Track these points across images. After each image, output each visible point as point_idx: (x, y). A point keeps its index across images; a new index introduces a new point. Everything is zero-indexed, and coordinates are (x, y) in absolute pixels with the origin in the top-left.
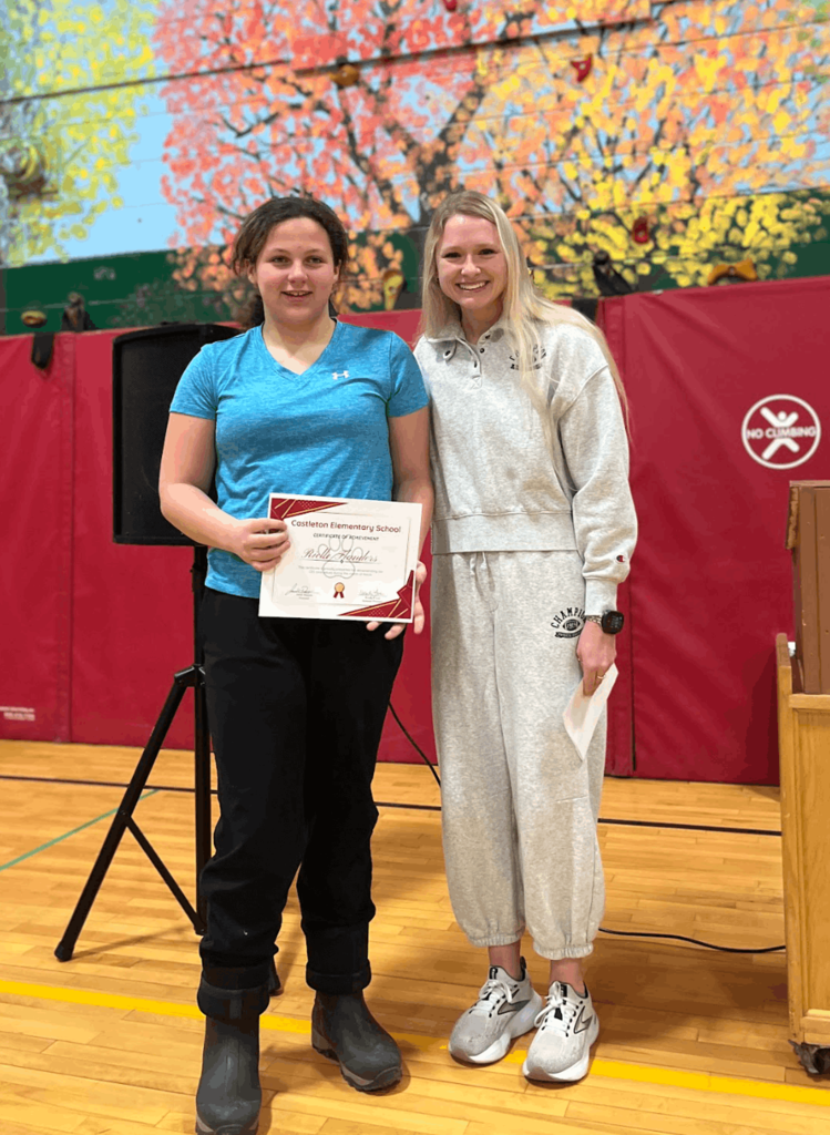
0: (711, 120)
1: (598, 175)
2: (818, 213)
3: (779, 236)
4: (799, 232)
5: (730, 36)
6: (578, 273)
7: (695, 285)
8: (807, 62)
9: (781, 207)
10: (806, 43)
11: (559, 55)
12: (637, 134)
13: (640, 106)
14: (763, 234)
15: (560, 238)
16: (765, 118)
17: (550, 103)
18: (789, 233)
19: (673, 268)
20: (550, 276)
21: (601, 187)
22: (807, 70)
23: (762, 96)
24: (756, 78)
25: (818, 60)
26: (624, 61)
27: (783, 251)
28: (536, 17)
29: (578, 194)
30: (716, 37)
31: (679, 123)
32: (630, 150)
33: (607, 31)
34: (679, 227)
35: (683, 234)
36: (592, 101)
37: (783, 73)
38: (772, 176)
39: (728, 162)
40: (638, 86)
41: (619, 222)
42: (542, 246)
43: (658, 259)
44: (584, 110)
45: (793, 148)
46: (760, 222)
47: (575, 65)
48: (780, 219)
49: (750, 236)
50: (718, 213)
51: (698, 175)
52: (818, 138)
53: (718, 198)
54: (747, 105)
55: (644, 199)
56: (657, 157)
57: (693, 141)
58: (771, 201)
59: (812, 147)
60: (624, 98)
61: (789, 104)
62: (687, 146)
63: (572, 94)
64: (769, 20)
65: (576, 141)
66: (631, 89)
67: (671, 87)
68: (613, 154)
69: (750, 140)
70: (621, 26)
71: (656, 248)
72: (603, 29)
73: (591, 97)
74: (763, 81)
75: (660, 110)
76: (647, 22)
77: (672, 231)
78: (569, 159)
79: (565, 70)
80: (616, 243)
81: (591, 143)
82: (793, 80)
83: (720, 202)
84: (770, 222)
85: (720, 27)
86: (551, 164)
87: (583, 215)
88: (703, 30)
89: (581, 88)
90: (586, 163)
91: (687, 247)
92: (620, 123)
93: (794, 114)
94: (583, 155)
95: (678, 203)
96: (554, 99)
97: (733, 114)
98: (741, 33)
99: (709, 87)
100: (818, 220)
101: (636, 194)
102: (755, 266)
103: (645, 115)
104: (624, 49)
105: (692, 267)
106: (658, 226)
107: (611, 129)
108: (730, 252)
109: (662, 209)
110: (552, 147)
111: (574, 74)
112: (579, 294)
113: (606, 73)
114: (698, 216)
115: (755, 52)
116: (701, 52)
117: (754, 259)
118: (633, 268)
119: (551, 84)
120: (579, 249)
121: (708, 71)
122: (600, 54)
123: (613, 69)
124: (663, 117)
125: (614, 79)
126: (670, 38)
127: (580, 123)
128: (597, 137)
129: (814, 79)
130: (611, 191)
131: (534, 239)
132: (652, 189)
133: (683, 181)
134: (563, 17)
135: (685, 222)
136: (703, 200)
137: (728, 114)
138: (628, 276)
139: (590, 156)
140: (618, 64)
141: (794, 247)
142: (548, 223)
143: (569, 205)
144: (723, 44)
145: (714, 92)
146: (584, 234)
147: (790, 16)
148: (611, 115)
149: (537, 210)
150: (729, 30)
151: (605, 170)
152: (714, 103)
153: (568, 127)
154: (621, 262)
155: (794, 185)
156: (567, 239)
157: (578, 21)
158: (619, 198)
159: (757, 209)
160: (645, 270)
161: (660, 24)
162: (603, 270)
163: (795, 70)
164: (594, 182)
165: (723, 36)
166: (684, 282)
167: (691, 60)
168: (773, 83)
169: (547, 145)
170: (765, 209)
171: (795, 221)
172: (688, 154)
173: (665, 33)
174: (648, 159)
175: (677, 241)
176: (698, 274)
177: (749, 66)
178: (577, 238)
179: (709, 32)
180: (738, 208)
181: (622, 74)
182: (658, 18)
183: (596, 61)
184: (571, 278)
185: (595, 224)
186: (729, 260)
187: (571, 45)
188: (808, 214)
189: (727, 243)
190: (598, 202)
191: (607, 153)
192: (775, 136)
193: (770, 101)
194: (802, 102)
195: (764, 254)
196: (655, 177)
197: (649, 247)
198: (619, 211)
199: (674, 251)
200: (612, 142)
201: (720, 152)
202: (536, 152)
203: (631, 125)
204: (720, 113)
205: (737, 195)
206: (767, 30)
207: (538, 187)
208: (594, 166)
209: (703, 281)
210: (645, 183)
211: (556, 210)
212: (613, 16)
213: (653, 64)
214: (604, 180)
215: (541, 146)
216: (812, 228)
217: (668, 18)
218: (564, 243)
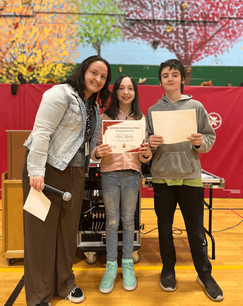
0: (48, 44)
1: (20, 53)
2: (71, 69)
3: (62, 74)
4: (67, 73)
5: (52, 23)
6: (14, 77)
7: (43, 83)
8: (69, 33)
9: (64, 67)
10: (69, 29)
11: (10, 21)
12: (30, 44)
13: (30, 37)
14: (59, 73)
15: (10, 68)
16: (60, 45)
17: (7, 33)
18: (65, 74)
19: (38, 79)
20: (7, 77)
21: (21, 57)
22: (70, 35)
23: (59, 40)
24: (58, 35)
25: (72, 33)
26: (26, 25)
27: (63, 77)
28: (4, 10)
29: (14, 57)
30: (49, 23)
31: (40, 43)
32: (28, 48)
33: (22, 17)
34: (40, 69)
35: (40, 71)
36: (18, 34)
37: (64, 35)
38: (61, 59)
39: (51, 55)
40: (30, 32)
41: (25, 66)
42: (5, 69)
43: (35, 76)
44: (16, 36)
45: (66, 53)
46: (58, 70)
47: (14, 24)
48: (63, 70)
49: (56, 73)
50: (49, 67)
51: (44, 57)
52: (71, 51)
53: (49, 63)
54: (56, 41)
55: (31, 61)
56: (34, 51)
57: (43, 48)
58: (61, 65)
59: (70, 54)
60: (26, 35)
61: (65, 43)
62: (41, 49)
63: (13, 32)
64: (61, 21)
65: (14, 44)
66: (28, 33)
67: (38, 34)
68: (23, 48)
69: (56, 50)
70: (26, 16)
71: (34, 73)
72: (21, 16)
73: (18, 33)
74: (60, 36)
75: (35, 39)
76: (32, 16)
77: (38, 70)
78: (12, 48)
79: (11, 25)
80: (24, 71)
81: (18, 45)
82: (66, 37)
83: (49, 64)
84: (60, 70)
85: (50, 21)
86: (8, 49)
87: (16, 63)
88: (46, 21)
89: (15, 30)
90: (17, 50)
91: (41, 74)
92: (25, 41)
93: (66, 45)
94: (16, 48)
95: (39, 63)
96: (9, 32)
97: (53, 42)
98: (55, 23)
99: (47, 35)
100: (71, 71)
101: (29, 59)
102: (57, 80)
103: (31, 40)
104: (26, 23)
105: (43, 79)
106: (34, 68)
107: (23, 42)
108: (51, 76)
109: (35, 64)
110: (8, 45)
111: (14, 26)
112: (15, 83)
113: (22, 28)
114: (44, 67)
115: (58, 29)
116: (45, 26)
117: (56, 78)
118: (28, 78)
119: (8, 28)
120: (15, 71)
121: (47, 31)
122: (20, 22)
123: (24, 27)
124: (36, 41)
125: (24, 30)
126: (38, 21)
127: (15, 39)
128: (19, 43)
129: (71, 37)
130: (23, 58)
131: (3, 67)
132: (33, 59)
133: (40, 58)
134: (11, 12)
135: (41, 68)
136: (45, 63)
137: (51, 43)
138: (27, 80)
139: (18, 48)
140: (25, 25)
141: (66, 76)
142: (7, 64)
143: (12, 60)
144: (50, 25)
145: (48, 37)
146: (16, 68)
147: (66, 21)
148: (23, 39)
149: (4, 60)
150: (52, 22)
151: (21, 52)
152: (48, 39)
153: (12, 40)
154: (25, 76)
155: (66, 62)
156: (12, 68)
157: (14, 13)
158: (25, 60)
159: (58, 66)
160: (31, 78)
161: (35, 18)
162: (20, 77)
163: (67, 34)
164: (19, 55)
165: (51, 23)
166: (40, 82)
167: (43, 28)
168: (62, 37)
169: (7, 44)
170: (59, 67)
171: (66, 70)
172: (42, 51)
173: (36, 20)
174: (32, 51)
175: (39, 72)
176: (44, 81)
177: (56, 32)
178: (14, 68)
179: (47, 22)
180: (53, 66)
181: (26, 29)
182: (35, 16)
183: (19, 24)
184: (13, 78)
185: (19, 65)
186: (50, 78)
187: (13, 19)
188: (69, 69)
189: (51, 74)
190: (20, 60)
191: (22, 47)
192: (62, 50)
193: (61, 41)
194: (68, 42)
195: (59, 78)
196: (33, 56)
197: (32, 73)
198: (25, 63)
199: (38, 74)
200: (23, 45)
201: (49, 52)
202: (4, 45)
203: (28, 42)
204: (49, 42)
205: (53, 62)
206: (60, 24)
207: (4, 54)
208: (19, 51)
209: (45, 83)
210: (31, 57)
211: (9, 61)
212: (23, 14)
213: (34, 27)
214: (21, 55)
215: (5, 44)
216: (70, 73)
217: (38, 16)
218: (11, 70)
